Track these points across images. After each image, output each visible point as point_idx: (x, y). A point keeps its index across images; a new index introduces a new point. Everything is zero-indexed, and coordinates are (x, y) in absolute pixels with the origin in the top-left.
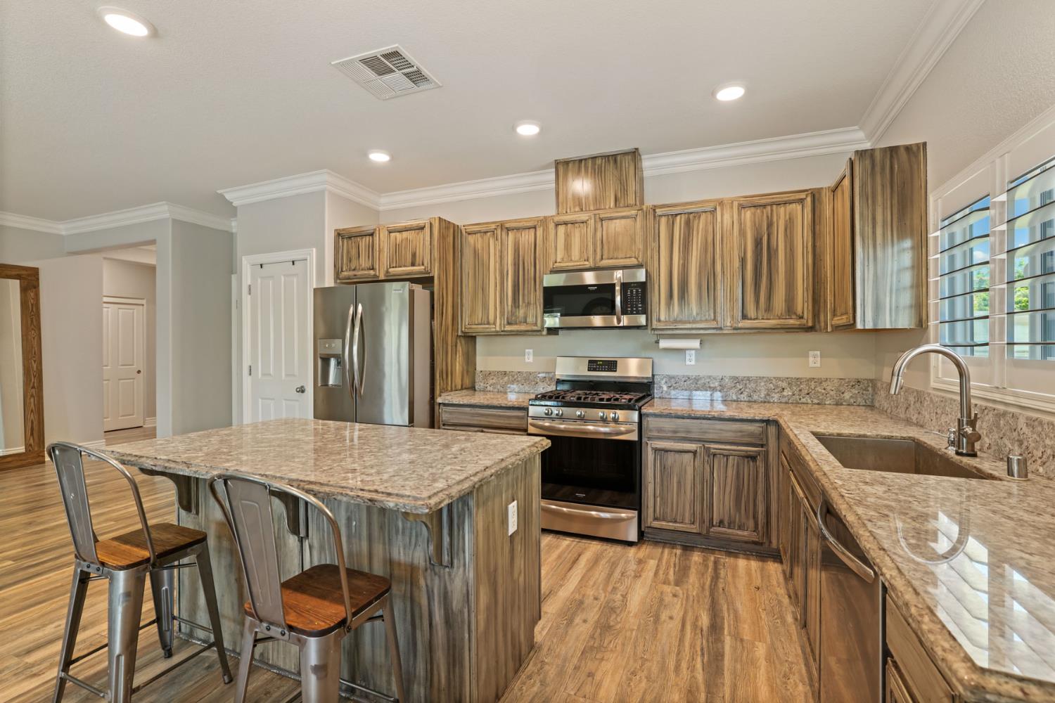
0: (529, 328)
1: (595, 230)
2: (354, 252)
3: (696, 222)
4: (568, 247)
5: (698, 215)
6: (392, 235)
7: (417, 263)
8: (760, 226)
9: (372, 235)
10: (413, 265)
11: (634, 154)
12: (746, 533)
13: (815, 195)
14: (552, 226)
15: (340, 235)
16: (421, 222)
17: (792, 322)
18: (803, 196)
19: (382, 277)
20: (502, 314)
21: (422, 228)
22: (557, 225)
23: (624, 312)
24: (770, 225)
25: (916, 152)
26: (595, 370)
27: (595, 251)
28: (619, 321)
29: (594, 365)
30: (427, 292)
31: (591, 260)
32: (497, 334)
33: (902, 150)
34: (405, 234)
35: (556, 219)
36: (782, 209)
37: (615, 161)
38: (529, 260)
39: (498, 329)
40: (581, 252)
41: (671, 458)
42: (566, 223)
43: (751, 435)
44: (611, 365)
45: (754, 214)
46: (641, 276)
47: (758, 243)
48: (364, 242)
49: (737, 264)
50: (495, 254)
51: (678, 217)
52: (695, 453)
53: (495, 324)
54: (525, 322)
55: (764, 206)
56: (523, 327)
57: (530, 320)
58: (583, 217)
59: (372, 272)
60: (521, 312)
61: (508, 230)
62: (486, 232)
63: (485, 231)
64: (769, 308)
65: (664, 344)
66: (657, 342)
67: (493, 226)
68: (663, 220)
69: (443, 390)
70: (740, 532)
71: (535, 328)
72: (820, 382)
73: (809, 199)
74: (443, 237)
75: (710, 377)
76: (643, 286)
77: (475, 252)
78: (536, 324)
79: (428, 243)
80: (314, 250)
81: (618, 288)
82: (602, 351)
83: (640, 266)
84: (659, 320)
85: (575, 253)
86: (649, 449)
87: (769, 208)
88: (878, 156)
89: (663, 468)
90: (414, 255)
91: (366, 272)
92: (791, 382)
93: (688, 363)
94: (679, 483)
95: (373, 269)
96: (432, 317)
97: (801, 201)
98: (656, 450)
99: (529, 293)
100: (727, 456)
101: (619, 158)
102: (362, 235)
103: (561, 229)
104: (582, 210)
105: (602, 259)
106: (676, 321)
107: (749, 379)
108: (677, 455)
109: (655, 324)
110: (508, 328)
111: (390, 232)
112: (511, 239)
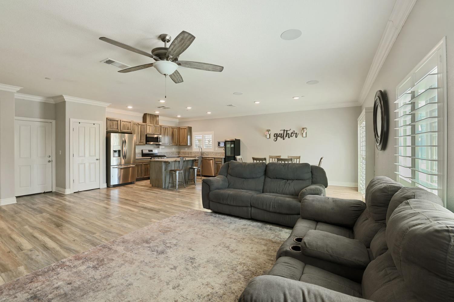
1: (154, 128)
4: (149, 130)
5: (166, 128)
6: (123, 122)
7: (129, 129)
8: (172, 131)
9: (117, 121)
10: (128, 130)
11: (158, 116)
14: (147, 125)
15: (107, 119)
17: (176, 144)
19: (120, 131)
20: (138, 141)
21: (130, 122)
23: (159, 142)
27: (154, 131)
29: (149, 151)
31: (153, 133)
33: (190, 127)
34: (126, 123)
38: (143, 131)
42: (149, 125)
44: (152, 151)
46: (161, 136)
47: (172, 133)
48: (115, 122)
49: (170, 136)
51: (164, 128)
53: (137, 143)
55: (173, 128)
56: (142, 144)
57: (143, 142)
58: (152, 125)
60: (141, 141)
61: (139, 124)
62: (135, 124)
64: (173, 142)
65: (160, 147)
67: (137, 123)
68: (162, 128)
71: (144, 144)
72: (174, 152)
76: (161, 138)
79: (132, 126)
80: (102, 122)
81: (159, 138)
82: (151, 148)
85: (151, 132)
90: (128, 128)
91: (116, 130)
92: (172, 152)
95: (118, 129)
97: (176, 128)
99: (143, 138)
101: (155, 116)
102: (114, 120)
104: (151, 123)
105: (155, 133)
107: (167, 152)
110: (139, 144)
111: (122, 121)
112: (140, 127)
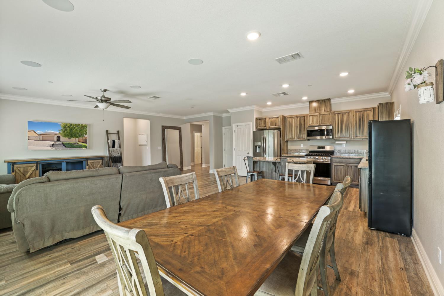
0: (303, 139)
1: (320, 117)
2: (261, 123)
3: (344, 115)
4: (313, 121)
5: (345, 113)
8: (360, 116)
9: (265, 119)
10: (276, 126)
11: (329, 100)
12: (356, 183)
13: (374, 109)
14: (309, 116)
15: (257, 119)
16: (278, 116)
18: (371, 109)
19: (268, 128)
20: (296, 136)
21: (278, 118)
22: (310, 116)
23: (327, 135)
24: (363, 116)
25: (392, 104)
26: (319, 149)
27: (319, 122)
28: (325, 137)
29: (319, 147)
30: (279, 132)
31: (318, 123)
32: (295, 141)
33: (389, 103)
34: (273, 119)
35: (310, 115)
36: (366, 112)
37: (324, 101)
38: (303, 124)
39: (295, 139)
40: (316, 122)
41: (338, 167)
42: (312, 116)
43: (357, 162)
44: (323, 148)
45: (359, 113)
46: (331, 127)
47: (360, 120)
48: (263, 121)
49: (355, 124)
50: (294, 123)
51: (340, 114)
52: (344, 166)
53: (294, 138)
54: (302, 138)
55: (361, 111)
56: (302, 139)
57: (303, 137)
58: (317, 114)
59: (265, 127)
60: (301, 136)
61: (298, 117)
63: (291, 117)
64: (363, 134)
65: (337, 142)
66: (335, 142)
67: (294, 116)
68: (336, 115)
69: (283, 153)
70: (355, 183)
71: (305, 139)
73: (372, 110)
74: (282, 119)
75: (348, 150)
76: (331, 130)
77: (289, 122)
78: (305, 138)
79: (279, 121)
80: (251, 122)
81: (325, 130)
82: (321, 144)
83: (330, 125)
84: (335, 137)
85: (315, 122)
86: (333, 165)
87: (362, 112)
88: (384, 104)
89: (336, 169)
90: (276, 124)
93: (343, 147)
94: (340, 172)
95: (266, 126)
96: (280, 137)
97: (371, 110)
98: (335, 165)
99: (303, 132)
100: (352, 166)
101: (325, 100)
102: (263, 119)
103: (311, 117)
104: (316, 112)
105: (321, 124)
106: (339, 137)
108: (340, 166)
109: (334, 138)
110: (298, 139)
111: (270, 118)
112: (298, 119)
